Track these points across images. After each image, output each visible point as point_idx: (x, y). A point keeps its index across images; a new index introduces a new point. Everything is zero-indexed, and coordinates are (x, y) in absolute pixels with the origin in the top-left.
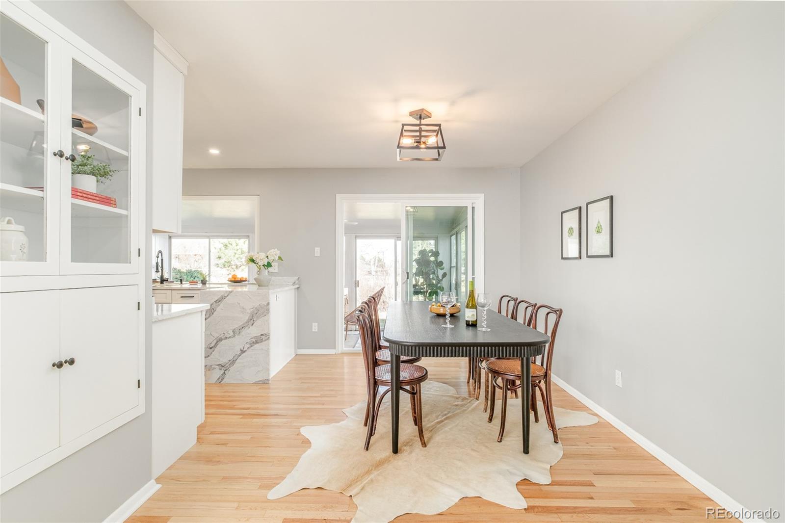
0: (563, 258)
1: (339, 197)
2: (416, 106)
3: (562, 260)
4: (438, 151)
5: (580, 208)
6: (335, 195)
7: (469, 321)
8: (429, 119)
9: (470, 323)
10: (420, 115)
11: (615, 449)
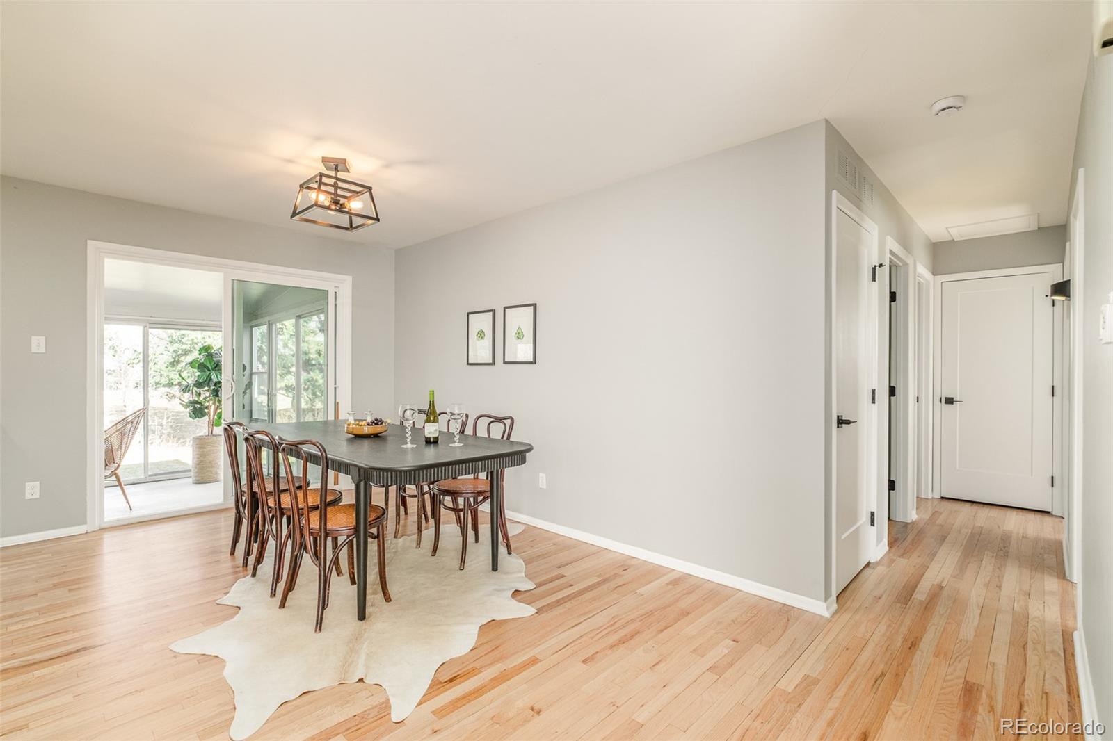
0: (468, 364)
1: (91, 244)
2: (336, 152)
3: (469, 366)
4: (351, 218)
5: (494, 312)
6: (86, 241)
7: (430, 438)
8: (347, 173)
9: (432, 440)
10: (338, 165)
11: (554, 544)
